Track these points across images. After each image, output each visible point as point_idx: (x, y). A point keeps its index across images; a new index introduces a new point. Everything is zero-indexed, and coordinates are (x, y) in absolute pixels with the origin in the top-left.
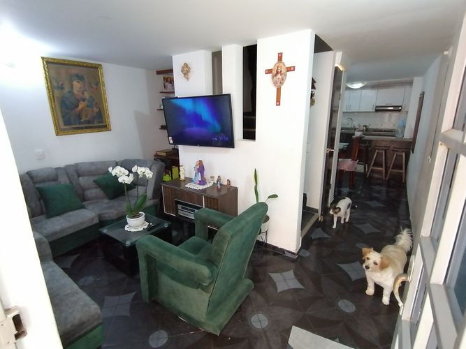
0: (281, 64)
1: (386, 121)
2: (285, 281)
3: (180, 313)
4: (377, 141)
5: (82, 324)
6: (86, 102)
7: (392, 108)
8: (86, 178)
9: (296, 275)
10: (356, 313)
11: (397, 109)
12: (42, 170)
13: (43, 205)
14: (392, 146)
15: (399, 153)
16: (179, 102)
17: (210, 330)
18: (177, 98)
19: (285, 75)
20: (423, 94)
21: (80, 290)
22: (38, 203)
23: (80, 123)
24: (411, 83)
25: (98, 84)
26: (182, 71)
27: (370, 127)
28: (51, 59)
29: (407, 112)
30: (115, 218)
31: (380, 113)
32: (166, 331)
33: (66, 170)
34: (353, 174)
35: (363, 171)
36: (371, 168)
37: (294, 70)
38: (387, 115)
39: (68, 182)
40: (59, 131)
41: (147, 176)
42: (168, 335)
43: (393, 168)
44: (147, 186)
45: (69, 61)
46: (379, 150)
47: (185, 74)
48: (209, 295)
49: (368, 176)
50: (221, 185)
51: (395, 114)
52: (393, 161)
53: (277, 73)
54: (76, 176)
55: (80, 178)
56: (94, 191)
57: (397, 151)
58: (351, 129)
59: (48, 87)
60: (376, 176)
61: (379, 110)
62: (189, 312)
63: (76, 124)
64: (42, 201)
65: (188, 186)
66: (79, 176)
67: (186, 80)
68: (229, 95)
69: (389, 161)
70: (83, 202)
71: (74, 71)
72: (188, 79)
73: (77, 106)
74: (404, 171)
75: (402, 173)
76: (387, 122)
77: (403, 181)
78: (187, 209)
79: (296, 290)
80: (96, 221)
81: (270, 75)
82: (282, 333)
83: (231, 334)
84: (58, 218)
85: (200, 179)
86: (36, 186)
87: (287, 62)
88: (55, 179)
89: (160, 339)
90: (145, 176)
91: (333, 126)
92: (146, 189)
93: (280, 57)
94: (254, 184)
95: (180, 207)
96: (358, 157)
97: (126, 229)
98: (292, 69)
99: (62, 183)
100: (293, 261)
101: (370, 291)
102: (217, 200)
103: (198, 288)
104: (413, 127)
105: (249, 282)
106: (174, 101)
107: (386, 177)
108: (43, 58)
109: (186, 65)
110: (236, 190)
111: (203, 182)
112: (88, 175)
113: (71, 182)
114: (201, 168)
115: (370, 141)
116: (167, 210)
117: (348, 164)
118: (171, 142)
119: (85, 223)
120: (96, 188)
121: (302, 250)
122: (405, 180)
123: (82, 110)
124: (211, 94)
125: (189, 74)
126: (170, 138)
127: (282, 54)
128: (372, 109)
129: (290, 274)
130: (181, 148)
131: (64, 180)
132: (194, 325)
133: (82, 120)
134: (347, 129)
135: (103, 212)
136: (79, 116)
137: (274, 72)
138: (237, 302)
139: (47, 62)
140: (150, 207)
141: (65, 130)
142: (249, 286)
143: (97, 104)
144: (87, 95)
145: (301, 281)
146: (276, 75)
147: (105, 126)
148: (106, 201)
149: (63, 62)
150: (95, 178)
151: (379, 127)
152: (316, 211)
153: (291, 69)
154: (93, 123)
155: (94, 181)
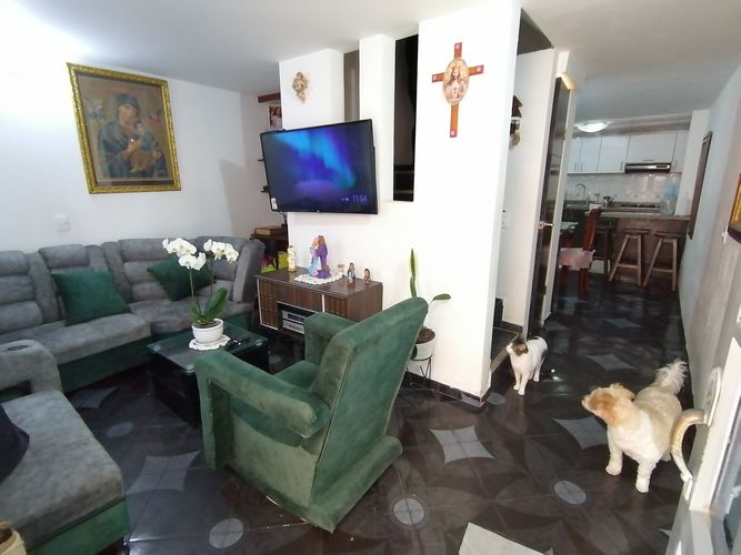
0: (460, 63)
1: (644, 189)
2: (459, 444)
3: (269, 490)
4: (628, 219)
5: (84, 497)
6: (140, 142)
7: (654, 167)
8: (136, 264)
9: (481, 435)
10: (587, 506)
11: (663, 169)
12: (64, 247)
13: (62, 304)
14: (655, 229)
15: (665, 241)
16: (287, 138)
17: (319, 523)
18: (284, 131)
19: (467, 82)
20: (709, 137)
21: (93, 440)
22: (54, 300)
23: (129, 175)
24: (687, 126)
25: (160, 112)
26: (294, 86)
27: (616, 200)
28: (84, 67)
29: (680, 173)
30: (178, 330)
31: (633, 176)
32: (242, 520)
33: (103, 250)
34: (584, 274)
35: (602, 271)
36: (617, 265)
37: (481, 72)
38: (646, 178)
39: (106, 269)
40: (95, 186)
41: (228, 258)
42: (245, 527)
43: (654, 266)
44: (233, 280)
45: (113, 72)
46: (631, 234)
47: (298, 91)
48: (316, 457)
49: (611, 279)
50: (354, 278)
51: (659, 178)
52: (656, 253)
53: (453, 78)
54: (119, 261)
55: (126, 264)
56: (147, 286)
57: (664, 237)
58: (584, 202)
59: (77, 113)
60: (625, 279)
61: (632, 170)
62: (282, 488)
63: (122, 176)
64: (60, 299)
65: (300, 278)
66: (125, 261)
67: (299, 102)
68: (369, 122)
69: (648, 255)
70: (127, 303)
71: (122, 89)
72: (303, 99)
73: (125, 148)
74: (674, 271)
75: (671, 274)
76: (646, 190)
77: (674, 289)
78: (297, 318)
79: (480, 461)
80: (147, 333)
81: (440, 84)
82: (449, 535)
83: (357, 531)
84: (84, 325)
85: (320, 268)
86: (54, 272)
87: (469, 58)
88: (85, 263)
89: (228, 533)
90: (224, 257)
91: (549, 198)
92: (232, 286)
93: (458, 52)
94: (410, 275)
95: (285, 314)
96: (595, 246)
97: (191, 345)
98: (479, 70)
99: (96, 270)
100: (477, 411)
101: (615, 467)
102: (346, 300)
103: (296, 445)
104: (691, 197)
105: (393, 441)
106: (280, 136)
107: (643, 280)
108: (69, 65)
109: (300, 76)
110: (379, 287)
111: (324, 273)
112: (139, 260)
113: (110, 270)
114: (321, 250)
115: (616, 221)
116: (265, 321)
117: (577, 258)
118: (275, 206)
119: (127, 335)
120: (150, 281)
121: (492, 394)
122: (677, 287)
123: (132, 153)
124: (342, 121)
125: (306, 91)
126: (273, 199)
127: (460, 44)
128: (619, 169)
129: (469, 433)
130: (292, 217)
131: (98, 265)
132: (290, 512)
133: (133, 171)
134: (576, 202)
135: (159, 319)
136: (128, 164)
137: (448, 78)
138: (370, 475)
139: (77, 73)
140: (237, 315)
141: (104, 184)
142: (394, 448)
143: (157, 144)
144: (141, 130)
145: (488, 445)
146: (450, 83)
147: (171, 183)
148: (167, 302)
149: (103, 73)
150: (151, 265)
151: (632, 199)
152: (519, 329)
153: (476, 71)
154: (151, 176)
155: (149, 270)
